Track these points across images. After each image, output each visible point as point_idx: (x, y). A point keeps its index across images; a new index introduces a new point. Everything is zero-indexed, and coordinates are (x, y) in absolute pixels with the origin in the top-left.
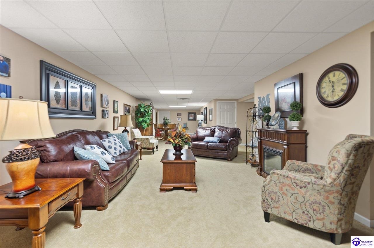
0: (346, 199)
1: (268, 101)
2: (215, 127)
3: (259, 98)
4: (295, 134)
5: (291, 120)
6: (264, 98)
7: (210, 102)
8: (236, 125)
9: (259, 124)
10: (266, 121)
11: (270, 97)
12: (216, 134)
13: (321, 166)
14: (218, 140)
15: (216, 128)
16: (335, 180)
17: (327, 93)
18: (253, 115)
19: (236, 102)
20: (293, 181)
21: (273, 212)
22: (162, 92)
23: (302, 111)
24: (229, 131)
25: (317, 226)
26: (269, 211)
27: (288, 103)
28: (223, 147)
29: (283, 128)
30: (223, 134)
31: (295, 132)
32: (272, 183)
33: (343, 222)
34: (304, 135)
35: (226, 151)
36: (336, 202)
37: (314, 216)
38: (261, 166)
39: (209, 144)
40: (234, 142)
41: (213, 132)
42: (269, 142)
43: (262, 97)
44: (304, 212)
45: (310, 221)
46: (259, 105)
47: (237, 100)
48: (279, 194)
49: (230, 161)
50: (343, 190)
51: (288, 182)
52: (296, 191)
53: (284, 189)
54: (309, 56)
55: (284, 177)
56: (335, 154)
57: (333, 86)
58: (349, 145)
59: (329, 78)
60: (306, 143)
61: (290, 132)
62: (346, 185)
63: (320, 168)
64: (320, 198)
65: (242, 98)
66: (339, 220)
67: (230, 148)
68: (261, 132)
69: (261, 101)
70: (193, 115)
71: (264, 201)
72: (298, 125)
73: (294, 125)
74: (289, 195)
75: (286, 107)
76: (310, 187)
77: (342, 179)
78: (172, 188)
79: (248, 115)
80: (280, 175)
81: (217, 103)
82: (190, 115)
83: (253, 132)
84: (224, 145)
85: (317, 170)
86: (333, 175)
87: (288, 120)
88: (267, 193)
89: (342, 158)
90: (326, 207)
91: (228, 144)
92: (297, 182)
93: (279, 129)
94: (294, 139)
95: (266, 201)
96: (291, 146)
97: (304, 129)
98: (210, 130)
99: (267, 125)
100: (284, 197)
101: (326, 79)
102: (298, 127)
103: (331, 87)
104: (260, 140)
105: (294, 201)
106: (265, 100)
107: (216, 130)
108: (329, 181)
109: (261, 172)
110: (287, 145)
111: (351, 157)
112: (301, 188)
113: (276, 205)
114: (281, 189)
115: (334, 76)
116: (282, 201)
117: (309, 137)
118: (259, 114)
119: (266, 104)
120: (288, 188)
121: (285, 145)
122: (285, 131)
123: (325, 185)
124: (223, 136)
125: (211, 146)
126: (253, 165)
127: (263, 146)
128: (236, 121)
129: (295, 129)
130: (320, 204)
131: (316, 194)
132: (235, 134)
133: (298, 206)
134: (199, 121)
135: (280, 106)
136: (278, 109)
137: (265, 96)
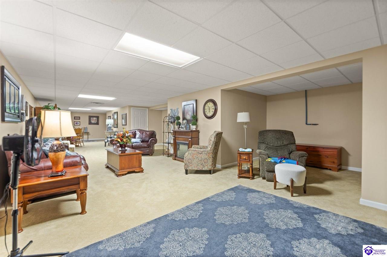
0: (214, 155)
1: (177, 112)
2: (135, 130)
3: (171, 110)
4: (195, 132)
5: (192, 125)
6: (174, 110)
7: (123, 107)
8: (148, 128)
9: (172, 127)
10: (178, 125)
11: (179, 110)
12: (137, 136)
13: (206, 146)
14: (140, 141)
15: (137, 131)
16: (211, 148)
17: (207, 112)
18: (168, 121)
19: (147, 109)
20: (197, 152)
21: (190, 168)
22: (81, 96)
23: (197, 120)
24: (148, 133)
25: (206, 168)
26: (188, 169)
27: (190, 115)
28: (146, 145)
29: (188, 129)
30: (143, 136)
31: (194, 131)
32: (189, 155)
33: (213, 164)
34: (198, 132)
35: (148, 148)
36: (211, 157)
37: (205, 165)
38: (175, 154)
39: (133, 144)
40: (153, 141)
41: (134, 135)
42: (180, 138)
43: (173, 109)
44: (201, 164)
45: (203, 167)
46: (171, 114)
47: (148, 108)
48: (192, 159)
49: (151, 155)
50: (213, 152)
51: (195, 152)
52: (199, 156)
53: (194, 156)
54: (200, 91)
55: (194, 150)
56: (211, 138)
57: (209, 109)
58: (215, 134)
59: (208, 105)
60: (199, 137)
61: (192, 131)
62: (214, 149)
63: (205, 147)
64: (206, 157)
65: (152, 107)
66: (212, 164)
67: (151, 146)
68: (175, 133)
69: (173, 112)
70: (95, 118)
71: (185, 164)
72: (195, 128)
73: (193, 128)
74: (196, 158)
75: (188, 117)
76: (203, 152)
77: (213, 147)
78: (127, 172)
79: (165, 121)
80: (192, 150)
81: (132, 109)
82: (92, 118)
83: (169, 133)
84: (146, 144)
85: (204, 147)
86: (211, 147)
87: (191, 124)
88: (187, 160)
89: (213, 139)
90: (209, 160)
91: (149, 143)
92: (199, 152)
93: (186, 130)
94: (194, 135)
95: (186, 164)
96: (192, 139)
97: (198, 130)
98: (131, 133)
99: (179, 128)
100: (194, 160)
101: (207, 105)
102: (195, 129)
103: (209, 110)
104: (174, 138)
105: (198, 160)
106: (176, 112)
107: (137, 133)
108: (209, 149)
109: (175, 158)
110: (191, 139)
111: (215, 139)
112: (200, 154)
113: (191, 165)
114: (193, 156)
115: (210, 104)
116: (193, 162)
117: (200, 134)
118: (171, 121)
119: (176, 114)
120: (195, 155)
121: (190, 138)
122: (190, 131)
123: (208, 151)
124: (143, 137)
125: (135, 146)
126: (169, 155)
127: (177, 141)
128: (147, 125)
129: (194, 129)
130: (207, 159)
131: (205, 155)
132: (153, 135)
133: (199, 162)
134: (108, 125)
135: (185, 116)
136: (184, 119)
137: (176, 109)
